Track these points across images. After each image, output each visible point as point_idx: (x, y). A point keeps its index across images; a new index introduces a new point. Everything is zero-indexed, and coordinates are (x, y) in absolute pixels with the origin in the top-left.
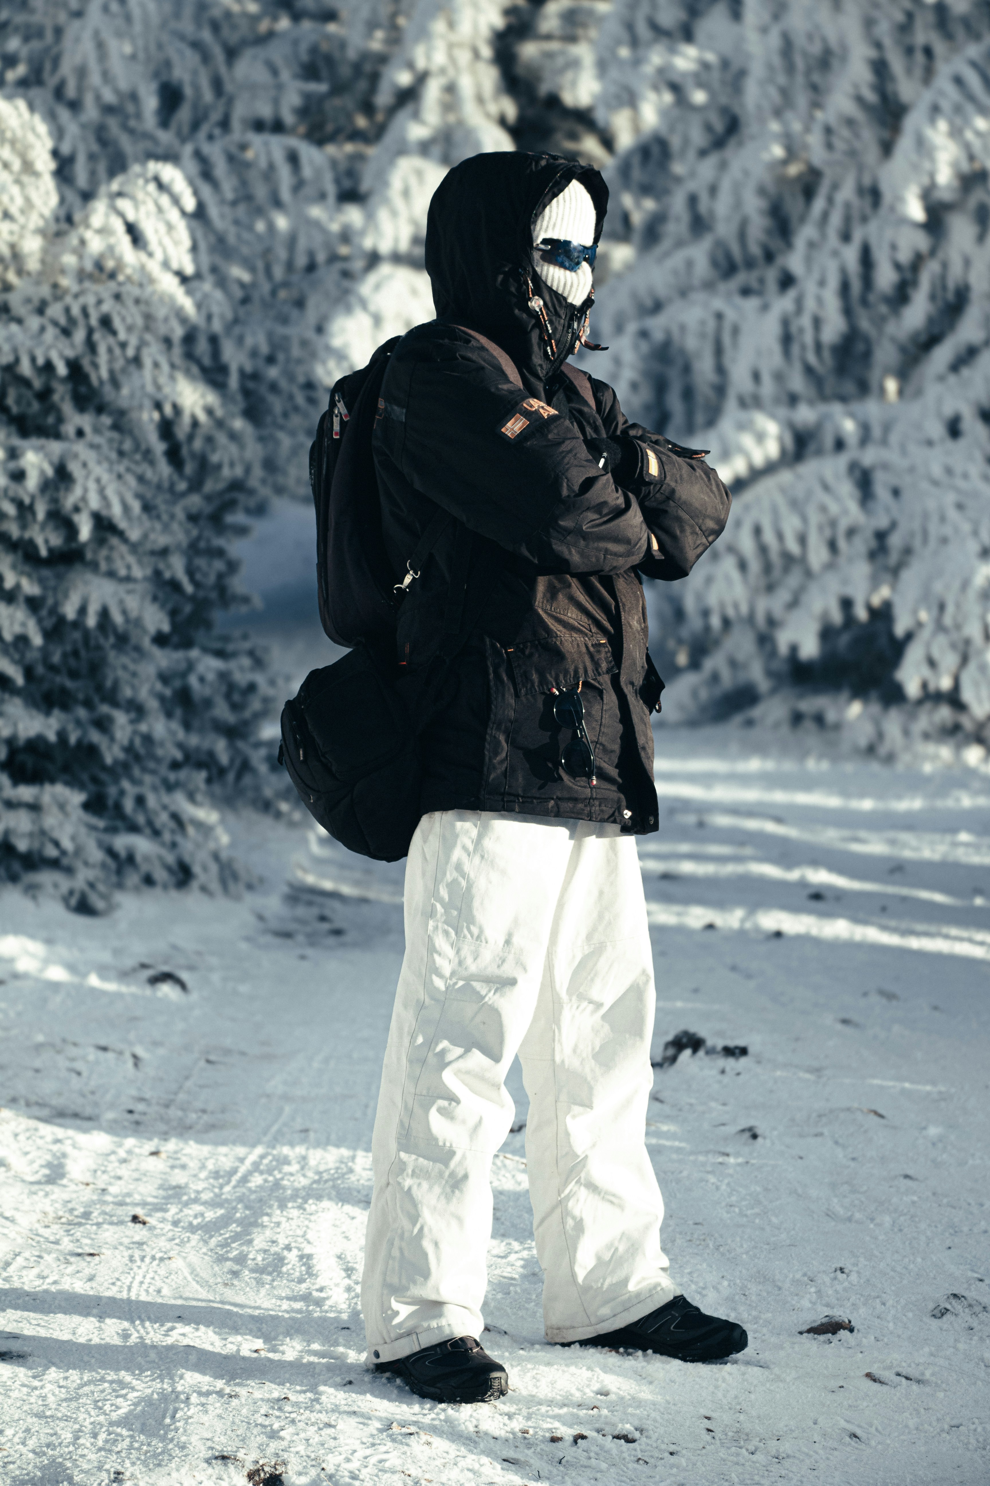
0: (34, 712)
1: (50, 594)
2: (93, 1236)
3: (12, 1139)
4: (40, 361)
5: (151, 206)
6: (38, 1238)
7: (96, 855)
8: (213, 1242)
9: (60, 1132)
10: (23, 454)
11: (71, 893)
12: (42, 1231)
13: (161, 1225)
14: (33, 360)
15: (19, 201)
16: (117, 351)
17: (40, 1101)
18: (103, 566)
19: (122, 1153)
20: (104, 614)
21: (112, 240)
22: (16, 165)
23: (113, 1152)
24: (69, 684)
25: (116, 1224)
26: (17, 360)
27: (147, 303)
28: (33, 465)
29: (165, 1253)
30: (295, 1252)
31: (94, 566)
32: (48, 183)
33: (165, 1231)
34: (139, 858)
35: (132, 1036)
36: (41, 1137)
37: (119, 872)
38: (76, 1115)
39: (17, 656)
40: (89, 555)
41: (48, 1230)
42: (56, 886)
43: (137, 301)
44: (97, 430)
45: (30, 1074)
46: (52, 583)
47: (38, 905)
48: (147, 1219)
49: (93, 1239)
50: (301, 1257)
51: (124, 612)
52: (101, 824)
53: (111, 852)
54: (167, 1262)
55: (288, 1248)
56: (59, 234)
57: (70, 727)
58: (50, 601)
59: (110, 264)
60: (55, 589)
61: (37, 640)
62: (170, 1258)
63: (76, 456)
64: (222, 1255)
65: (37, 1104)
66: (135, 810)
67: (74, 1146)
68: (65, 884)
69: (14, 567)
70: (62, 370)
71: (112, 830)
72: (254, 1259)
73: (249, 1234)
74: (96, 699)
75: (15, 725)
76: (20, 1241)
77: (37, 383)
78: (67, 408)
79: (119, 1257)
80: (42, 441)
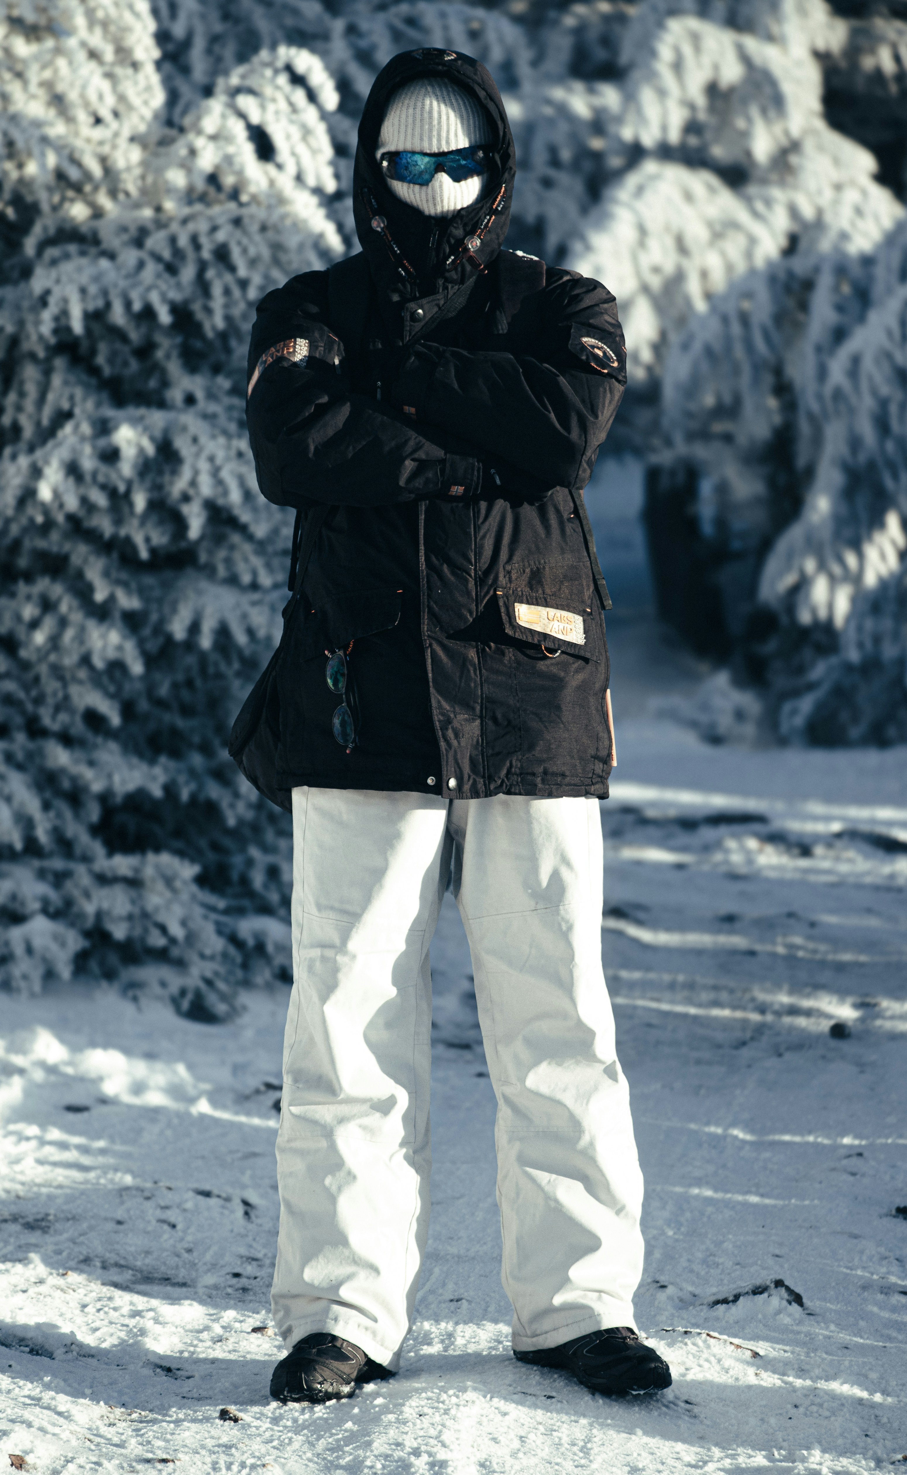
0: (135, 760)
1: (154, 607)
2: (169, 1436)
3: (77, 1312)
4: (137, 306)
5: (283, 105)
6: (98, 1440)
7: (215, 944)
8: (321, 1444)
9: (140, 1302)
10: (116, 428)
11: (183, 992)
12: (104, 1430)
13: (257, 1423)
14: (128, 304)
15: (110, 100)
16: (237, 293)
17: (122, 1262)
18: (222, 571)
19: (217, 1329)
20: (223, 632)
21: (231, 150)
22: (109, 55)
23: (207, 1328)
24: (180, 723)
25: (201, 1421)
26: (108, 305)
27: (277, 230)
28: (129, 442)
29: (259, 1458)
30: (425, 1458)
31: (209, 571)
32: (150, 76)
33: (262, 1430)
34: (270, 948)
35: (246, 1179)
36: (115, 1309)
37: (245, 966)
38: (166, 1280)
39: (112, 689)
40: (203, 557)
41: (112, 1429)
42: (163, 984)
43: (264, 228)
44: (211, 396)
45: (110, 1226)
46: (157, 593)
47: (139, 1009)
48: (240, 1415)
49: (167, 1441)
50: (432, 1465)
51: (251, 632)
52: (221, 904)
53: (234, 940)
54: (259, 1470)
55: (416, 1453)
56: (164, 142)
57: (182, 779)
58: (154, 617)
59: (229, 180)
60: (160, 601)
61: (137, 668)
62: (264, 1466)
63: (184, 429)
64: (331, 1462)
65: (117, 1265)
66: (266, 886)
67: (156, 1321)
68: (175, 981)
69: (106, 574)
70: (165, 317)
71: (240, 912)
72: (371, 1467)
73: (368, 1434)
74: (216, 742)
75: (110, 776)
76: (74, 1443)
77: (135, 336)
78: (174, 368)
79: (199, 1463)
80: (142, 411)
